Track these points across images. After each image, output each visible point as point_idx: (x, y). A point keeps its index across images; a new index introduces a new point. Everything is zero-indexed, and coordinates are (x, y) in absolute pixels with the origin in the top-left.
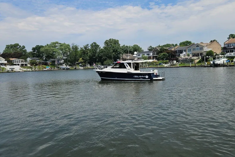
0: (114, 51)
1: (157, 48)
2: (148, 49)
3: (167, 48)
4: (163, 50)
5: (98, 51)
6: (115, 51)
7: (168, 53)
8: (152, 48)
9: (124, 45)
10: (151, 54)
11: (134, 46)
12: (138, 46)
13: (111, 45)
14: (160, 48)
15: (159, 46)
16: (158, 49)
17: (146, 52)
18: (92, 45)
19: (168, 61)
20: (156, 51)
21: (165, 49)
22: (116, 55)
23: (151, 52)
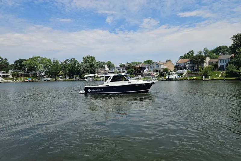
0: (90, 66)
1: (126, 65)
2: (119, 65)
3: (134, 65)
5: (77, 65)
6: (92, 66)
7: (135, 69)
8: (122, 64)
9: (99, 62)
10: (122, 69)
11: (108, 62)
12: (110, 62)
13: (88, 61)
15: (127, 63)
16: (127, 66)
17: (117, 68)
18: (71, 61)
19: (134, 75)
20: (125, 67)
21: (132, 66)
22: (93, 69)
23: (121, 68)
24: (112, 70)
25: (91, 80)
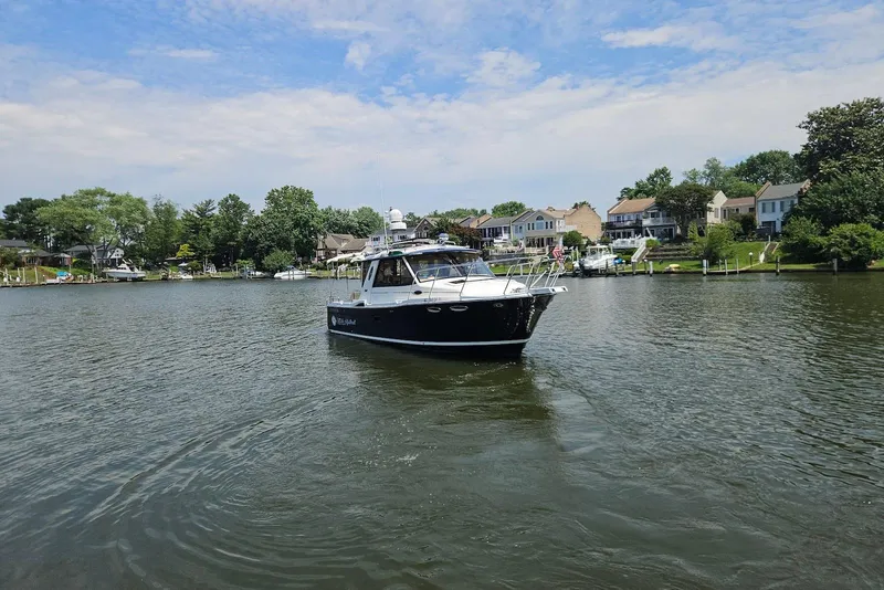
0: (296, 225)
1: (430, 220)
2: (405, 222)
3: (457, 221)
4: (446, 227)
5: (246, 223)
6: (301, 224)
7: (460, 236)
8: (415, 218)
9: (330, 208)
11: (360, 211)
12: (371, 210)
13: (289, 204)
14: (438, 219)
15: (436, 215)
16: (433, 223)
18: (224, 204)
20: (426, 229)
21: (450, 224)
22: (305, 236)
23: (410, 232)
24: (377, 239)
25: (301, 277)
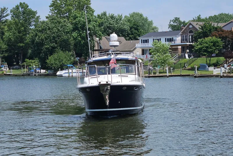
0: (75, 29)
1: (194, 24)
2: (171, 26)
3: (221, 25)
4: (210, 30)
6: (79, 27)
7: (223, 38)
8: (180, 23)
9: (105, 14)
10: (178, 40)
11: (132, 16)
12: (141, 16)
13: (70, 11)
14: (201, 23)
15: (199, 19)
16: (197, 27)
17: (164, 34)
18: (16, 12)
19: (222, 59)
20: (191, 32)
21: (214, 27)
23: (176, 35)
24: (146, 41)
